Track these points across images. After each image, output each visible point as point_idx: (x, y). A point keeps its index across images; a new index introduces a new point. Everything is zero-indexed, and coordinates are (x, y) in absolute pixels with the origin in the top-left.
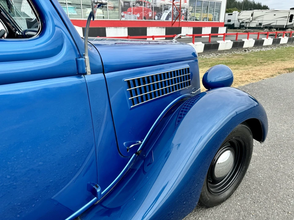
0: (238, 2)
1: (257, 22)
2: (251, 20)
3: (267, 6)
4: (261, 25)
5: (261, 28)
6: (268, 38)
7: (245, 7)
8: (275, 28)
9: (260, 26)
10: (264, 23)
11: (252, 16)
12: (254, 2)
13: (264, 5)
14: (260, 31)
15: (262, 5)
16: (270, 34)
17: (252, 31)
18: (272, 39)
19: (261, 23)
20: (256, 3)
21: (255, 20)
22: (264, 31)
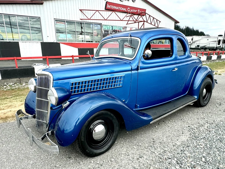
0: (181, 28)
1: (196, 44)
2: (192, 43)
3: (203, 32)
4: (199, 46)
5: (199, 49)
6: (204, 56)
7: (187, 33)
8: (208, 49)
9: (198, 48)
10: (201, 45)
11: (192, 40)
12: (193, 29)
13: (201, 31)
14: (198, 51)
15: (200, 31)
16: (205, 53)
17: (193, 50)
18: (206, 56)
19: (199, 45)
20: (195, 30)
21: (194, 43)
22: (201, 51)
